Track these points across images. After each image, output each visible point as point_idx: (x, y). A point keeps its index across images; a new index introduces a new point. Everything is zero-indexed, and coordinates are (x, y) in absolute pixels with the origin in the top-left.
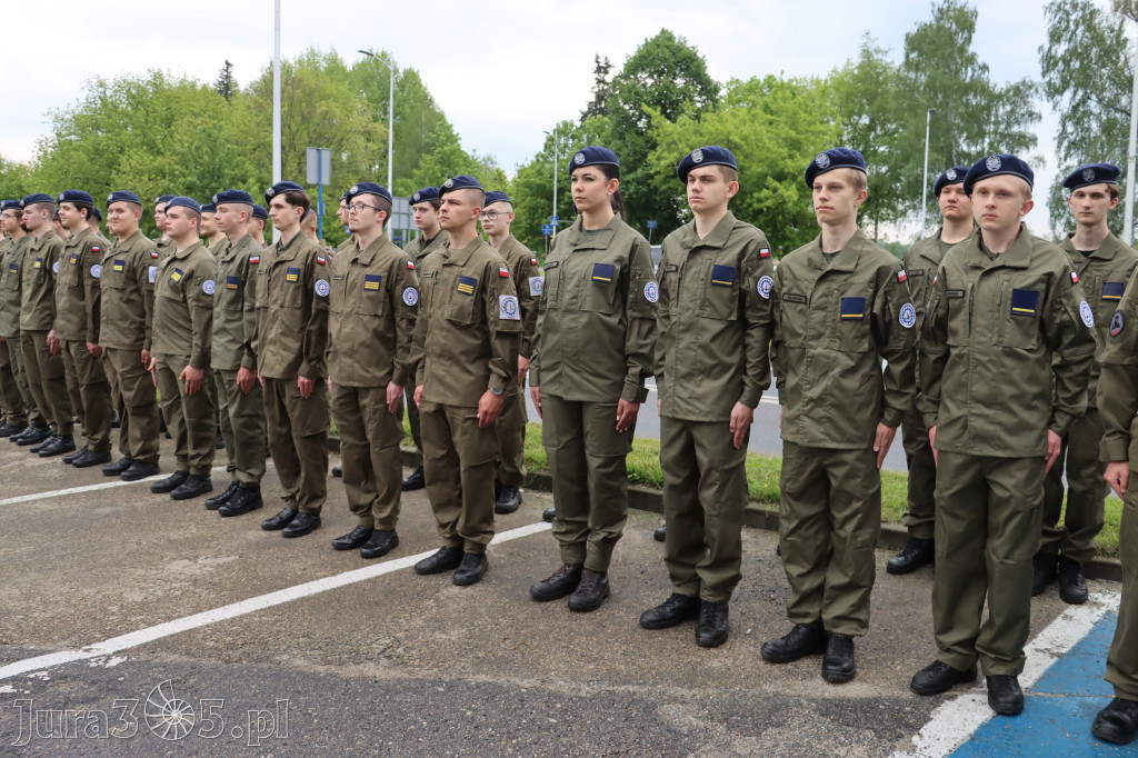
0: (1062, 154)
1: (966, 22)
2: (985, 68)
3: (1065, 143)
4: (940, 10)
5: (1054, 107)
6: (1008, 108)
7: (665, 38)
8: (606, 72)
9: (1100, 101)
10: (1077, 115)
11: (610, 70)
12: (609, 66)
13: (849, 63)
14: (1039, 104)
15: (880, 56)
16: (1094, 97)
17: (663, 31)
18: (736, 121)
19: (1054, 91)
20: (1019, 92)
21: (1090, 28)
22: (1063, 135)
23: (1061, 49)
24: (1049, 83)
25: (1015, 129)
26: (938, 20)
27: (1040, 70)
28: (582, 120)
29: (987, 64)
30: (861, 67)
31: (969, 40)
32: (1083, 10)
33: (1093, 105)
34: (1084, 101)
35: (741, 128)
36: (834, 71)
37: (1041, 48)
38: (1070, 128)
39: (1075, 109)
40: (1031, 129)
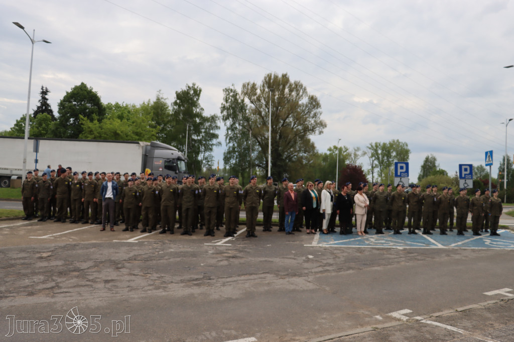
0: (228, 141)
1: (197, 93)
2: (202, 109)
3: (228, 138)
4: (189, 87)
5: (225, 124)
6: (209, 123)
7: (83, 87)
8: (46, 94)
9: (239, 124)
10: (232, 128)
11: (49, 93)
12: (48, 92)
13: (149, 101)
14: (220, 123)
15: (163, 100)
16: (237, 123)
17: (82, 84)
18: (117, 124)
19: (225, 119)
20: (213, 119)
21: (236, 100)
22: (227, 135)
23: (227, 105)
24: (223, 116)
25: (211, 131)
26: (188, 90)
27: (220, 111)
28: (34, 114)
29: (204, 108)
30: (155, 103)
31: (198, 99)
32: (234, 92)
33: (237, 125)
34: (234, 123)
35: (121, 127)
36: (144, 103)
37: (222, 104)
38: (230, 133)
39: (232, 126)
40: (216, 132)
